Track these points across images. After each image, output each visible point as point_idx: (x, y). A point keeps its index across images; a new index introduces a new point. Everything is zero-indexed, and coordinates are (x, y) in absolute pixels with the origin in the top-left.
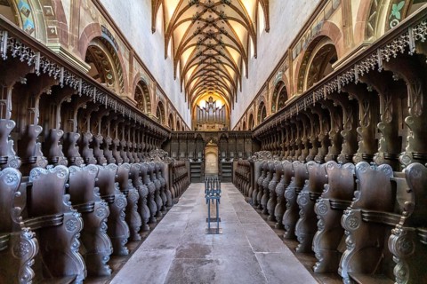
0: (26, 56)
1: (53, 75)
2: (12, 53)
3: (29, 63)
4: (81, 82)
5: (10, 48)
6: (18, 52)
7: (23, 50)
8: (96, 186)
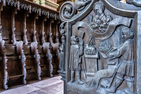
0: (26, 7)
1: (36, 12)
2: (21, 7)
3: (27, 9)
4: (49, 12)
5: (21, 6)
6: (23, 6)
7: (25, 5)
8: (49, 49)
